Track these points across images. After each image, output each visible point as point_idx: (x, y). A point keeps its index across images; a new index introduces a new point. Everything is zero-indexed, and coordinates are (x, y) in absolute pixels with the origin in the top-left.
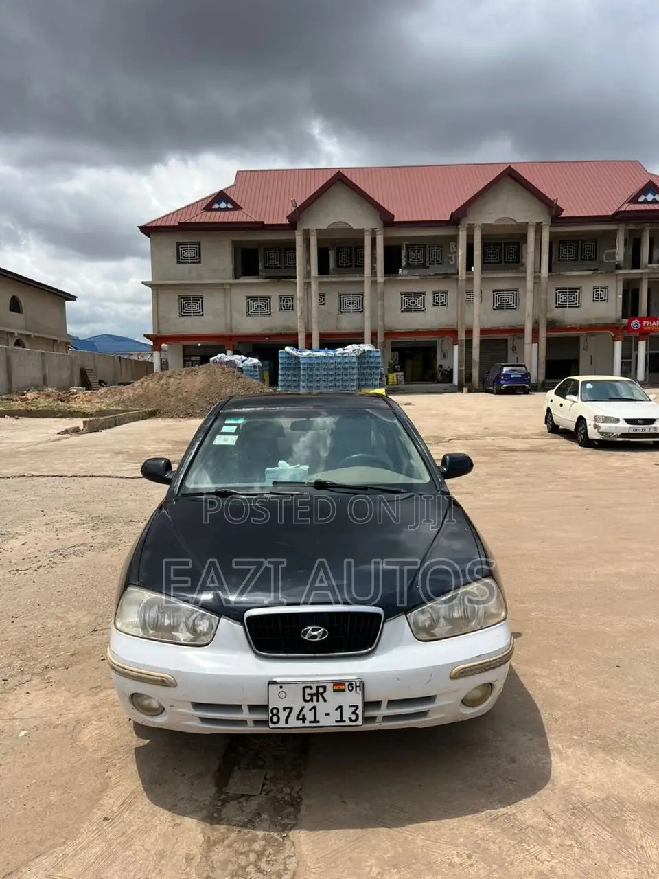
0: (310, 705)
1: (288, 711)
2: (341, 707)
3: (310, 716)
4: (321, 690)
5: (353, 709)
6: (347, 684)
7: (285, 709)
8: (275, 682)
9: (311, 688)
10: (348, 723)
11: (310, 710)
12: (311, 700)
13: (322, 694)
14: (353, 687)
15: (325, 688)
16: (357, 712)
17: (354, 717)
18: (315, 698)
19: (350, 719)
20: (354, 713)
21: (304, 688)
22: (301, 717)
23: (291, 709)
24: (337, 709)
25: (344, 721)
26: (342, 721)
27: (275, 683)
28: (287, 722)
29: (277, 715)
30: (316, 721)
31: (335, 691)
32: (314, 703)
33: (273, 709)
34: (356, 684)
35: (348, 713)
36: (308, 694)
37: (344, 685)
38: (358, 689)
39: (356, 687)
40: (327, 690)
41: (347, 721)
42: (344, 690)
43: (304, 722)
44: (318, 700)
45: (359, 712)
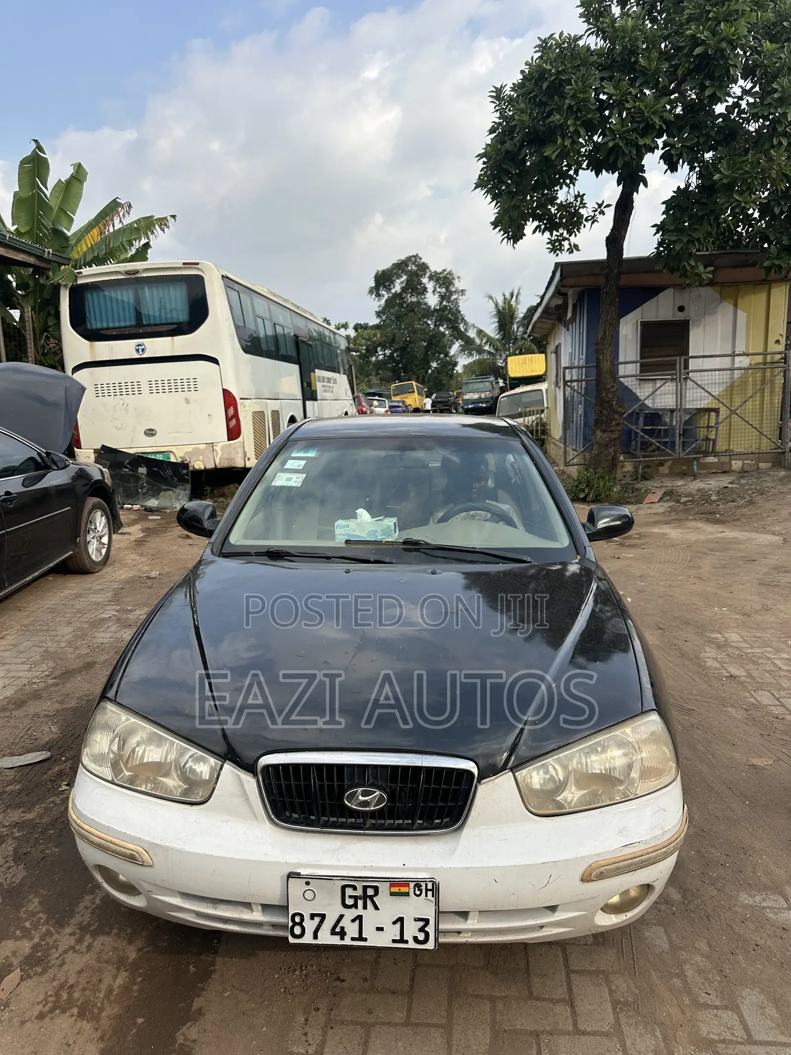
0: (353, 913)
1: (317, 920)
2: (401, 920)
3: (352, 930)
4: (370, 892)
5: (421, 924)
6: (412, 885)
7: (313, 916)
8: (299, 874)
9: (355, 888)
10: (412, 945)
11: (353, 921)
12: (355, 906)
13: (371, 898)
14: (421, 891)
15: (376, 889)
16: (426, 929)
17: (421, 937)
18: (360, 903)
19: (416, 939)
20: (422, 930)
21: (343, 888)
22: (338, 930)
23: (323, 917)
24: (394, 923)
25: (407, 942)
26: (402, 940)
27: (297, 875)
28: (315, 937)
29: (300, 924)
30: (361, 938)
31: (392, 894)
32: (360, 911)
33: (294, 916)
34: (426, 884)
35: (412, 930)
36: (350, 897)
37: (408, 886)
38: (430, 893)
39: (427, 890)
40: (380, 892)
41: (411, 941)
42: (407, 894)
43: (342, 938)
44: (365, 907)
45: (430, 929)
